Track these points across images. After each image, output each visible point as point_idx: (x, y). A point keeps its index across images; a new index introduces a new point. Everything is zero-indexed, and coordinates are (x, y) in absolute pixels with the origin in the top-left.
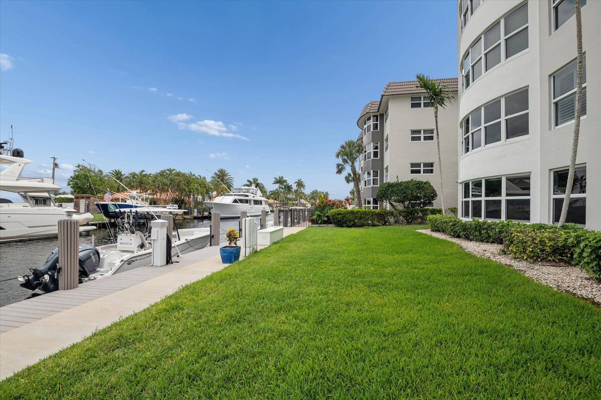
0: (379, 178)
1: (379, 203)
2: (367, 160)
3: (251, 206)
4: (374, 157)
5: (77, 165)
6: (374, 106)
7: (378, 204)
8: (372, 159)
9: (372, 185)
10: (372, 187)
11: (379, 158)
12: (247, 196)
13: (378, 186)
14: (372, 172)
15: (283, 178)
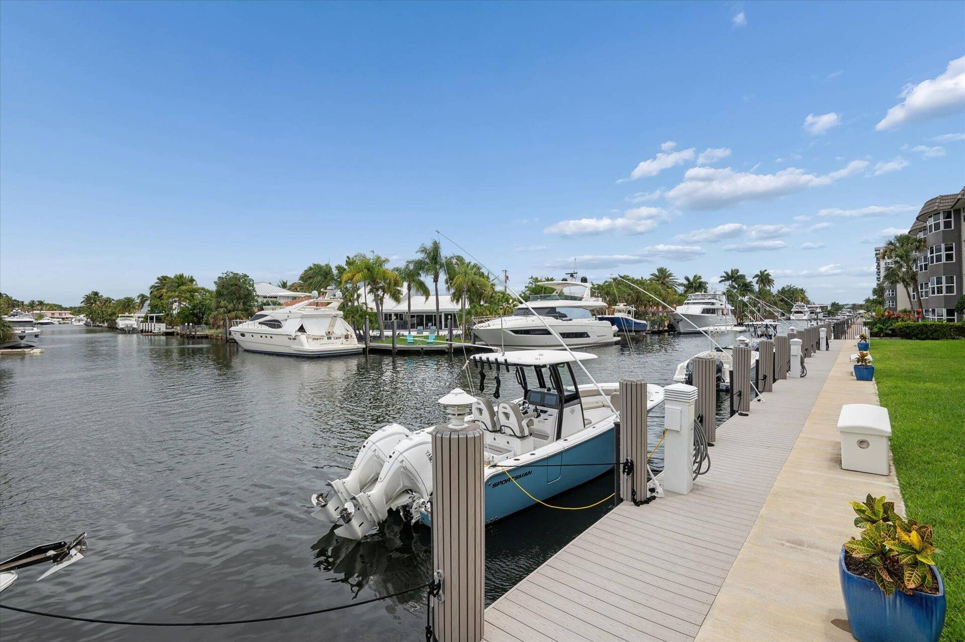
0: (955, 285)
1: (956, 313)
2: (935, 263)
3: (719, 318)
4: (946, 261)
5: (530, 277)
6: (944, 201)
7: (954, 316)
8: (944, 264)
9: (944, 293)
10: (945, 296)
11: (954, 261)
12: (713, 304)
13: (955, 294)
14: (944, 278)
15: (737, 271)
